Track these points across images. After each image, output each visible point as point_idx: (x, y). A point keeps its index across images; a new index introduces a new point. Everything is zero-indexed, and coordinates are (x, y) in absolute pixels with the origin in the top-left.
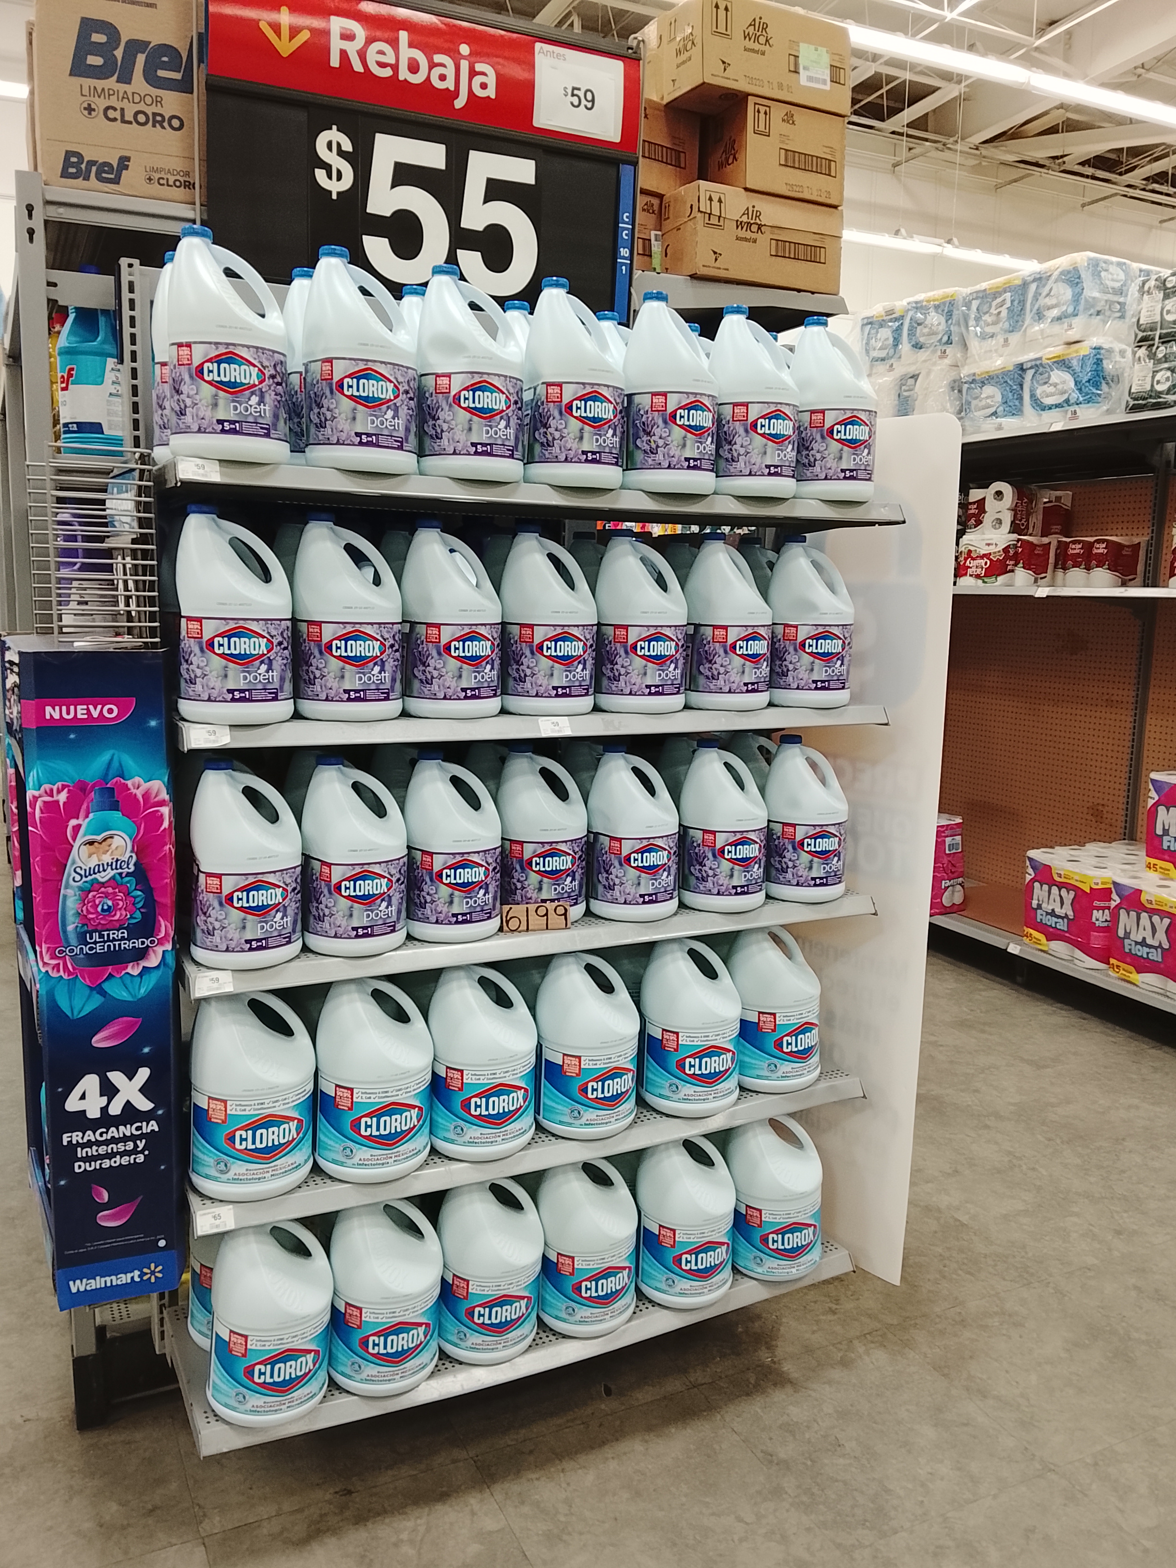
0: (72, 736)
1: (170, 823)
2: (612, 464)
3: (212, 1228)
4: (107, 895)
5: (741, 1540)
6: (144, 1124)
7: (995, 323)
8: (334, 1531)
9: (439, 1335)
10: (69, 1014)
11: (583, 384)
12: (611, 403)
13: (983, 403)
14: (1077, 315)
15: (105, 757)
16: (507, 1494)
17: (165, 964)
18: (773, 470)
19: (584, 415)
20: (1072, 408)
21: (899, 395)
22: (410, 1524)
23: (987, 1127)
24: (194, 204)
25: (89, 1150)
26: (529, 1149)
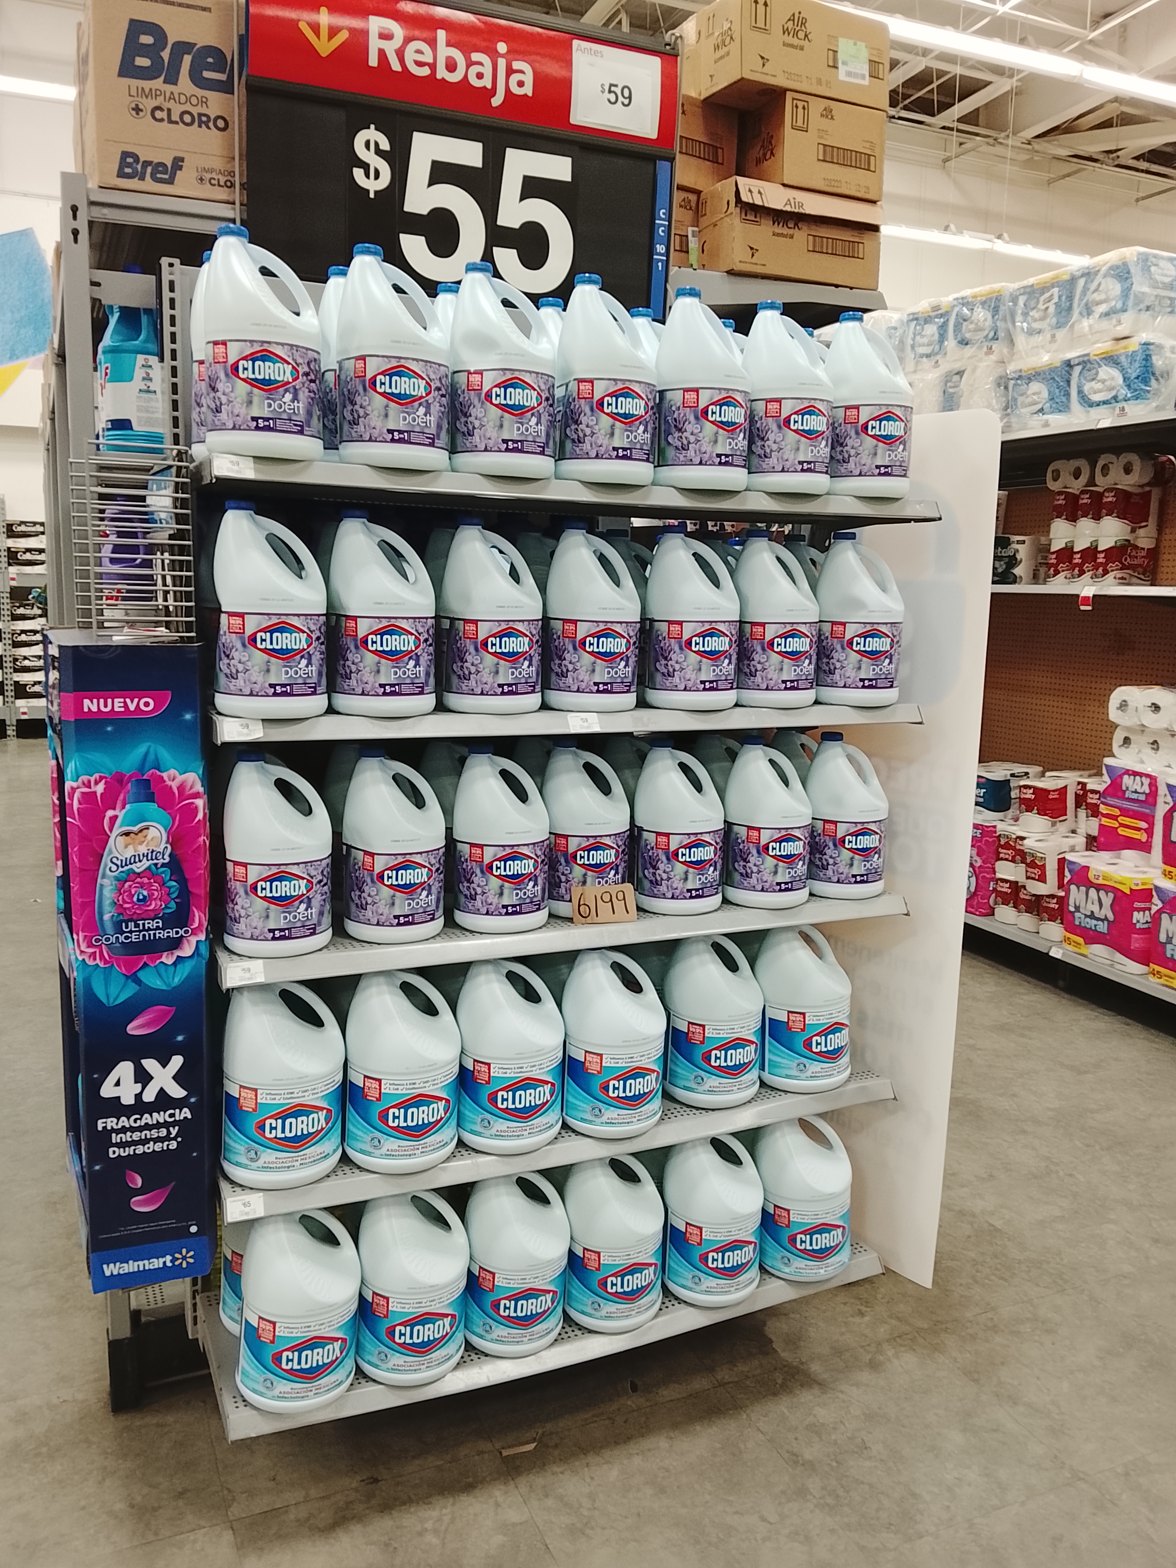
0: (109, 729)
1: (205, 814)
2: (643, 460)
3: (242, 1215)
4: (142, 886)
5: (764, 1540)
6: (178, 1111)
7: (1042, 319)
8: (359, 1518)
9: (465, 1327)
10: (104, 1001)
11: (615, 380)
12: (643, 399)
13: (1029, 400)
14: (1126, 311)
15: (141, 749)
16: (531, 1487)
17: (198, 955)
18: (806, 466)
19: (615, 411)
20: (1120, 405)
21: (944, 392)
22: (435, 1514)
23: (1024, 1132)
24: (234, 203)
25: (122, 1135)
26: (555, 1143)
